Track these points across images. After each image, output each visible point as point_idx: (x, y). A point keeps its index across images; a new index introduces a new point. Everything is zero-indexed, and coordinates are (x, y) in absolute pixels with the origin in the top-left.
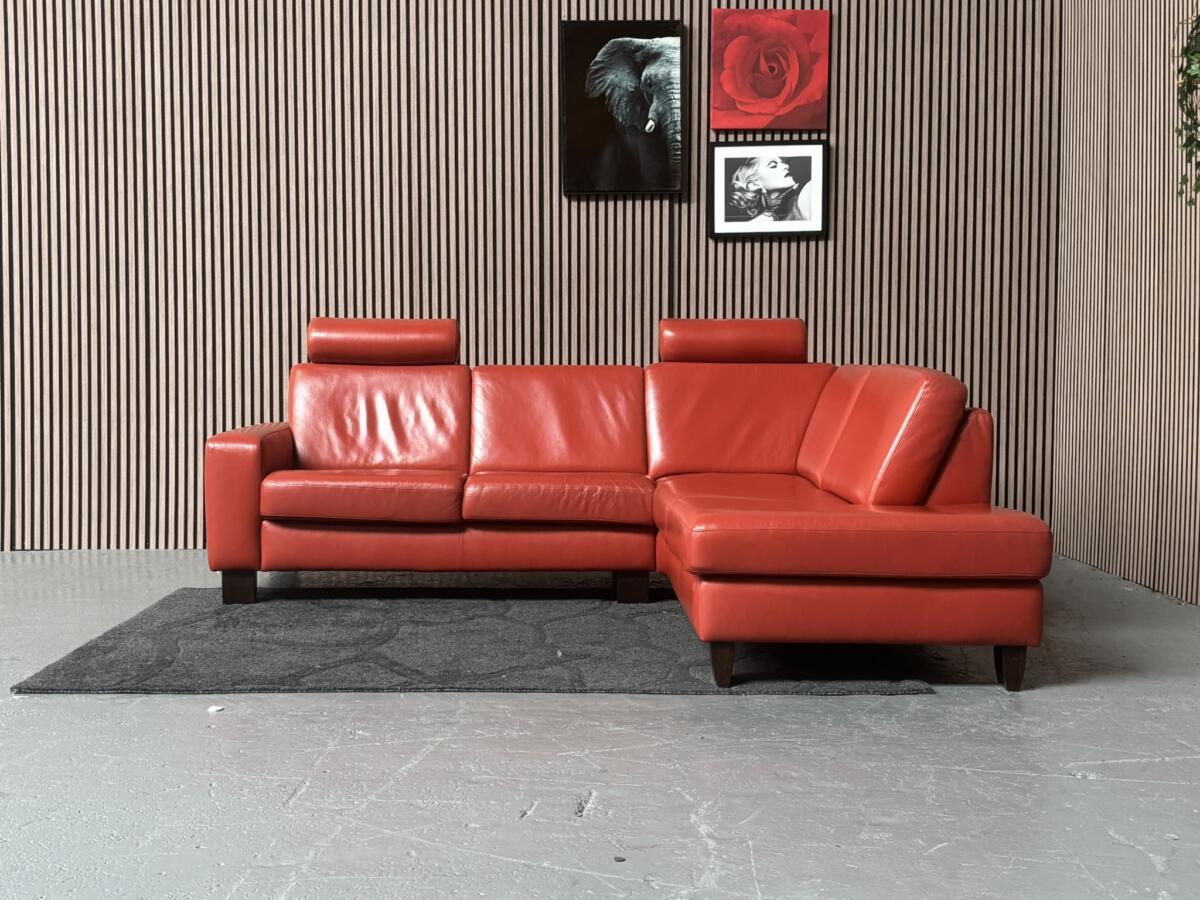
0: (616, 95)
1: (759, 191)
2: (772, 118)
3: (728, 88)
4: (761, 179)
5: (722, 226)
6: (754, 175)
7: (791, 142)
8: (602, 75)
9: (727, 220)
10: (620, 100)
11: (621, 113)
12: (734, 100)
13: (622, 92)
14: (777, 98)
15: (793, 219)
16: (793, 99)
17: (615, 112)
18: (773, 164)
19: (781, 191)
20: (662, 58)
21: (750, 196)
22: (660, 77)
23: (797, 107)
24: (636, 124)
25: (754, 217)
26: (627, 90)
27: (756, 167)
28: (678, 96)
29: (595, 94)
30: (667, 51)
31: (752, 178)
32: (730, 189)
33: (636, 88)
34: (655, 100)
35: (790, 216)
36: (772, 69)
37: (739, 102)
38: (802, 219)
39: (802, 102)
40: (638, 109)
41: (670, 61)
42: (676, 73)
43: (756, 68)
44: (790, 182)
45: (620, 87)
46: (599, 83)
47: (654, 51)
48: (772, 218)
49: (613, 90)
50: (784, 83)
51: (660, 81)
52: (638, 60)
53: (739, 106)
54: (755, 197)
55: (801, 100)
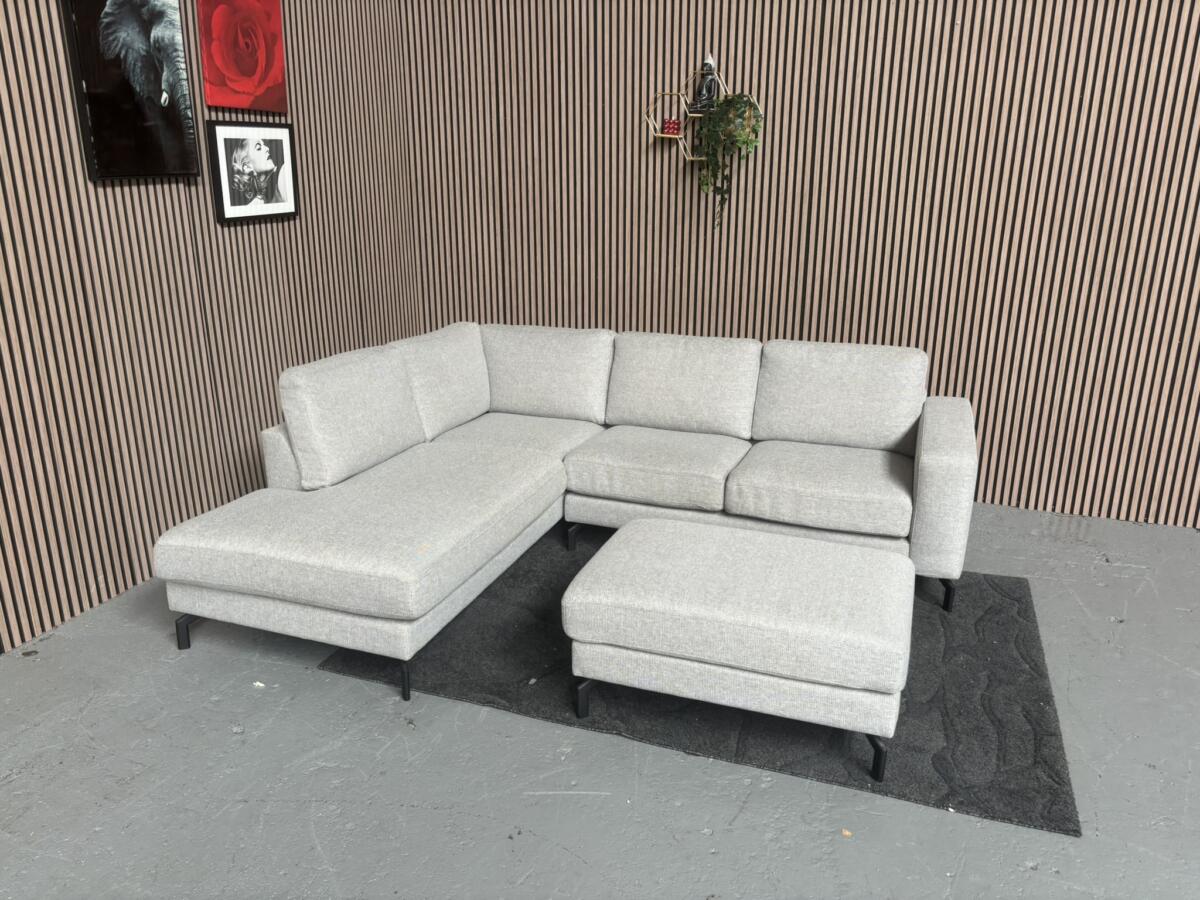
0: (130, 58)
1: (252, 172)
2: (252, 98)
3: (218, 62)
4: (254, 163)
5: (231, 211)
6: (246, 157)
7: (268, 125)
8: (115, 32)
9: (233, 203)
10: (135, 65)
11: (138, 83)
12: (224, 75)
13: (135, 55)
14: (253, 78)
15: (277, 201)
16: (264, 81)
17: (132, 80)
18: (258, 147)
19: (266, 173)
20: (166, 19)
21: (246, 178)
22: (166, 41)
23: (268, 88)
24: (152, 96)
25: (252, 200)
26: (139, 53)
27: (247, 149)
28: (183, 66)
29: (111, 55)
30: (169, 11)
31: (246, 161)
32: (231, 172)
33: (148, 52)
34: (165, 68)
35: (274, 199)
36: (247, 44)
37: (228, 78)
38: (283, 201)
39: (271, 84)
40: (152, 77)
41: (171, 23)
42: (179, 38)
43: (236, 42)
44: (270, 165)
45: (133, 49)
46: (114, 40)
47: (158, 9)
48: (262, 201)
49: (127, 52)
50: (257, 61)
51: (167, 46)
52: (145, 17)
53: (228, 83)
54: (249, 180)
55: (269, 82)
